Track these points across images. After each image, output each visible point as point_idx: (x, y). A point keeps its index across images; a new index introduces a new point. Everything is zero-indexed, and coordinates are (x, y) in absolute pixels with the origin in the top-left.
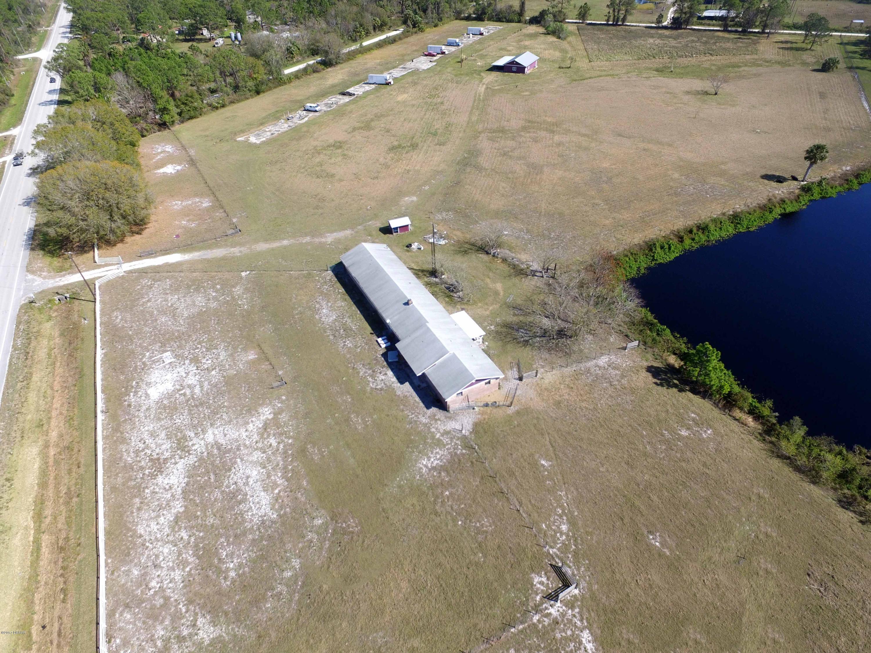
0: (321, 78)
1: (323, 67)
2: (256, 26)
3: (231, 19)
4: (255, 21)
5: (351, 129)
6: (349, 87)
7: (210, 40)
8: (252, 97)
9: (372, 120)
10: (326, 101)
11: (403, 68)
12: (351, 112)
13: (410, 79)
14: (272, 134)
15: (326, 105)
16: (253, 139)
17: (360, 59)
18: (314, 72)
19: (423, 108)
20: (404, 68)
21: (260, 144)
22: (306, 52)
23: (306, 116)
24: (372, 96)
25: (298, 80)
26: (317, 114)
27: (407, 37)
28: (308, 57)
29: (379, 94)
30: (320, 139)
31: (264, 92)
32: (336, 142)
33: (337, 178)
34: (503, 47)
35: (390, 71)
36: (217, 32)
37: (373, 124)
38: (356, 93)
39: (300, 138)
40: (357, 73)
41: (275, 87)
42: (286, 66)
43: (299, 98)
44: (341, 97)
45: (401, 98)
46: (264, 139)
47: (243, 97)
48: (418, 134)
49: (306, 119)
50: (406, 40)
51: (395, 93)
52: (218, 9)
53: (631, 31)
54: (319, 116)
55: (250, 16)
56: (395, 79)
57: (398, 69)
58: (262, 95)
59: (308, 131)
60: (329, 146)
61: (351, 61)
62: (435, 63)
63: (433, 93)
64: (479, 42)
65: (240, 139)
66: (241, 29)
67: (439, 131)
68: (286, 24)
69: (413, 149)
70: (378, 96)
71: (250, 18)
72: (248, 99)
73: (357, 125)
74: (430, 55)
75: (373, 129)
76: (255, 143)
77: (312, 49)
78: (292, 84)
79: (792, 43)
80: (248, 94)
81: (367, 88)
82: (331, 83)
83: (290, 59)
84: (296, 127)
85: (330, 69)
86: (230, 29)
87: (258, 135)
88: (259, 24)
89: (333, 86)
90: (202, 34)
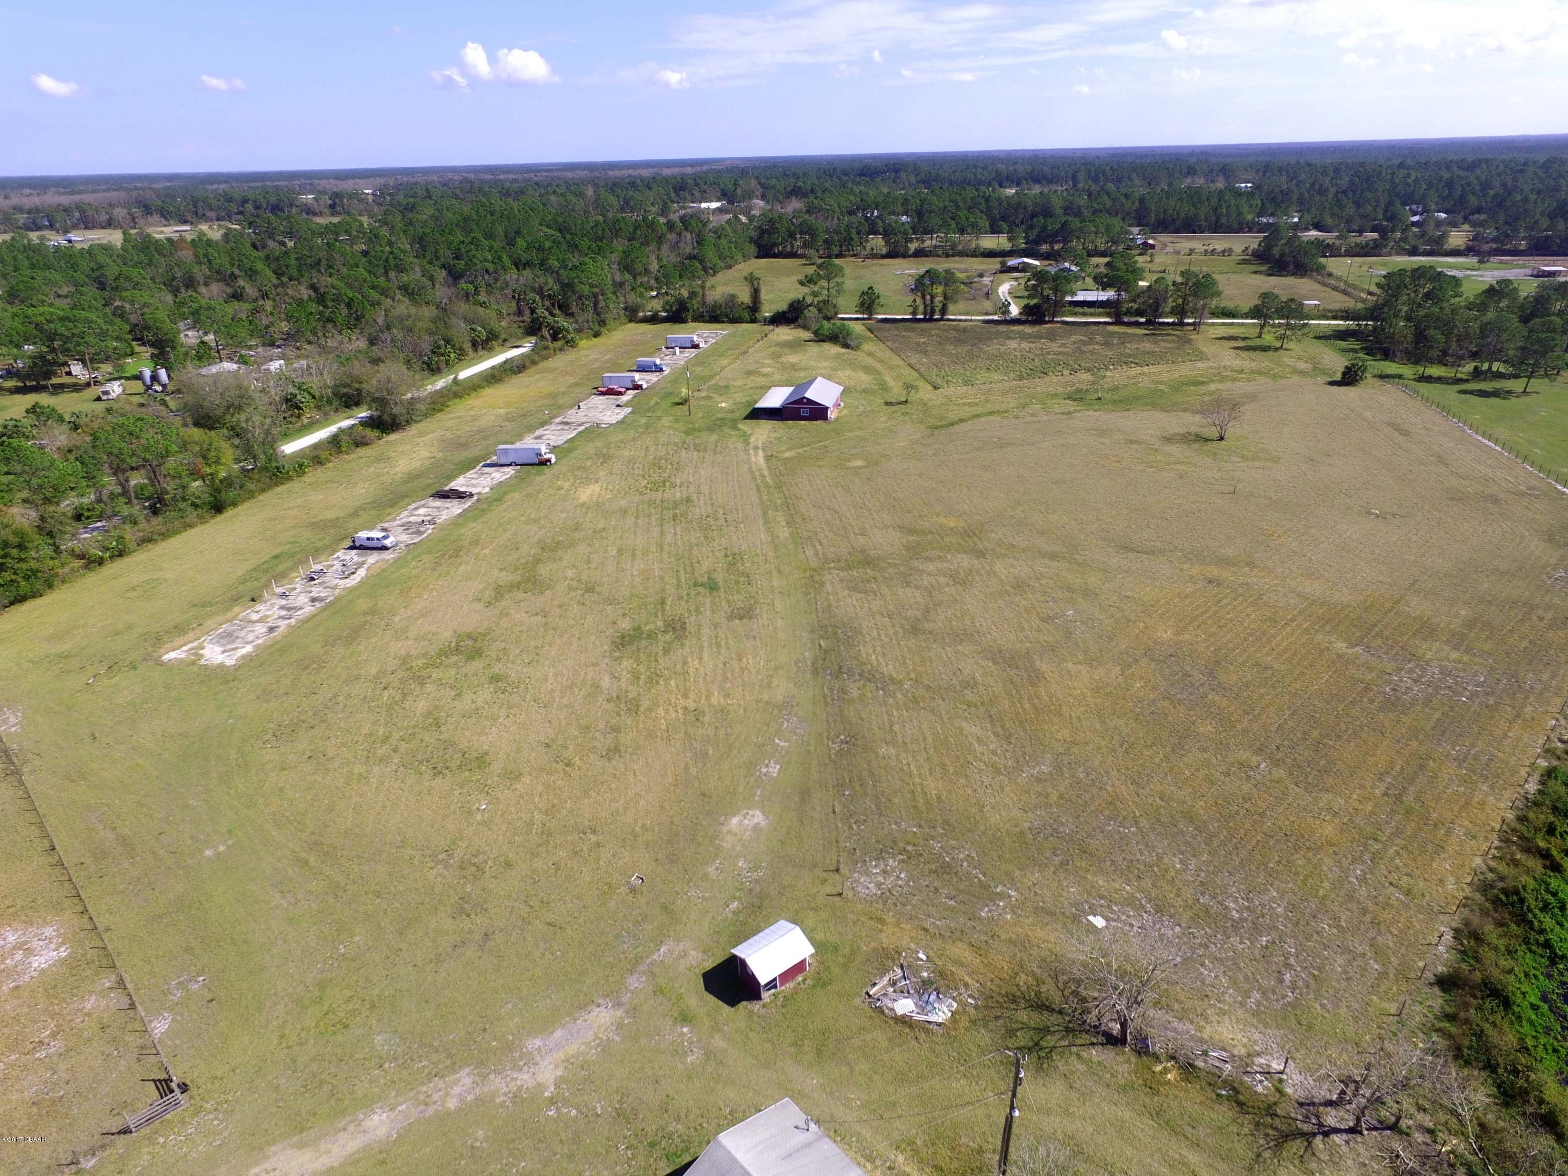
0: (378, 460)
1: (377, 433)
2: (203, 354)
3: (141, 340)
4: (202, 342)
5: (488, 594)
6: (452, 477)
7: (88, 385)
8: (202, 520)
9: (537, 561)
10: (404, 517)
11: (562, 423)
12: (476, 542)
13: (590, 448)
14: (271, 629)
15: (407, 527)
16: (214, 654)
17: (460, 409)
18: (358, 444)
19: (650, 515)
20: (567, 423)
21: (237, 668)
22: (329, 402)
23: (360, 565)
24: (516, 495)
25: (320, 469)
26: (388, 556)
27: (547, 358)
28: (336, 410)
29: (530, 490)
30: (412, 633)
31: (234, 504)
32: (460, 638)
33: (496, 767)
34: (752, 367)
35: (539, 432)
36: (107, 368)
37: (544, 570)
38: (474, 491)
39: (353, 636)
40: (462, 440)
41: (263, 490)
42: (287, 436)
43: (329, 515)
44: (438, 503)
45: (586, 494)
46: (249, 649)
47: (177, 524)
48: (670, 590)
49: (362, 573)
50: (544, 364)
51: (567, 485)
52: (111, 323)
53: (965, 330)
54: (396, 561)
55: (190, 333)
56: (554, 449)
57: (553, 427)
58: (229, 513)
59: (372, 611)
60: (444, 653)
61: (440, 415)
62: (630, 409)
63: (656, 477)
64: (697, 362)
65: (172, 655)
66: (166, 360)
67: (720, 577)
68: (272, 344)
69: (679, 638)
70: (529, 495)
71: (190, 337)
72: (190, 526)
73: (505, 578)
74: (610, 392)
75: (549, 587)
76: (221, 666)
77: (345, 395)
78: (307, 479)
79: (1244, 339)
80: (192, 515)
81: (499, 475)
82: (405, 470)
83: (294, 419)
84: (338, 599)
85: (393, 437)
86: (140, 359)
87: (229, 637)
88: (211, 348)
89: (413, 477)
90: (69, 373)
